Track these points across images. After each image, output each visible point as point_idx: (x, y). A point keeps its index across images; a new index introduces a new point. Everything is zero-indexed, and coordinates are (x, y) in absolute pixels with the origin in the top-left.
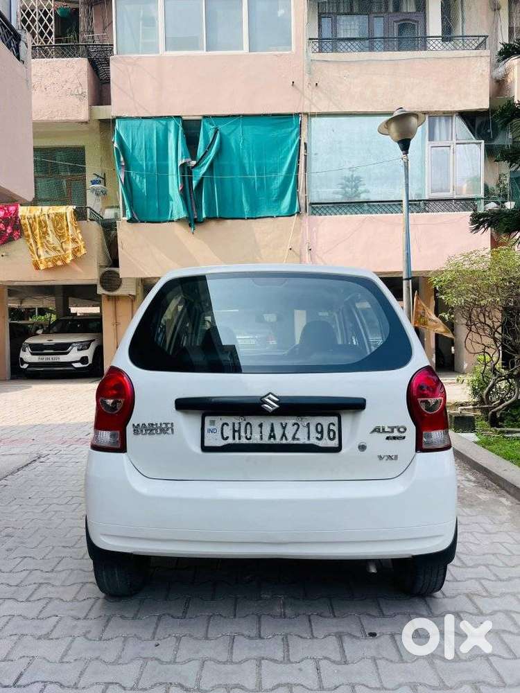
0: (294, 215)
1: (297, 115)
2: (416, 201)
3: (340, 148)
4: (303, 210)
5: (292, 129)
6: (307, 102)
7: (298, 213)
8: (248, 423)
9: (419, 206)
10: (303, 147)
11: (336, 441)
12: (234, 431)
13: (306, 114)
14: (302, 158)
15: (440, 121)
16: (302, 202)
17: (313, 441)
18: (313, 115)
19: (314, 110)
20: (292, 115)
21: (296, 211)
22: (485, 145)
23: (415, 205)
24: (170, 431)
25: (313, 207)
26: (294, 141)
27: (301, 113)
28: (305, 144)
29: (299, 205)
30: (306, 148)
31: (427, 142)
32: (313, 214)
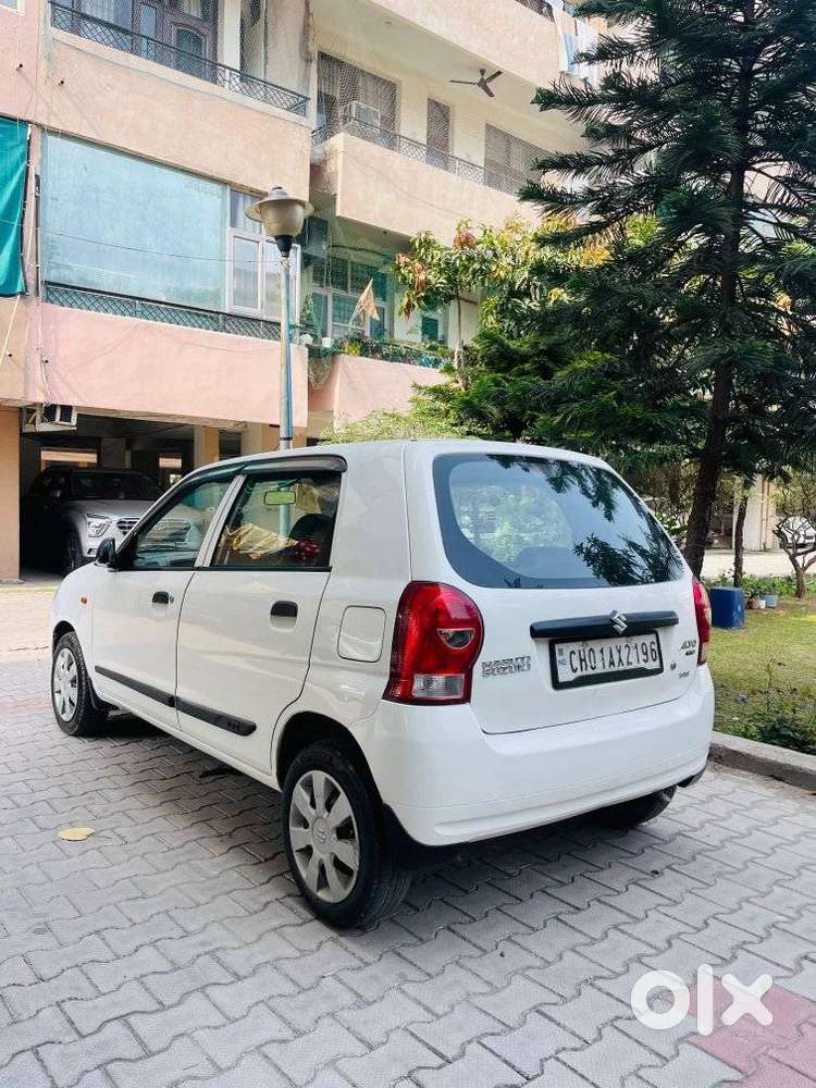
0: (13, 295)
1: (25, 123)
2: (212, 312)
3: (97, 200)
4: (31, 290)
5: (15, 143)
6: (42, 107)
7: (22, 293)
8: (591, 649)
9: (217, 321)
10: (32, 182)
11: (658, 661)
12: (581, 660)
13: (39, 126)
14: (31, 201)
15: (244, 199)
16: (31, 276)
17: (642, 665)
18: (54, 132)
19: (54, 124)
20: (16, 120)
21: (19, 289)
22: (302, 253)
23: (211, 317)
24: (525, 668)
25: (47, 289)
26: (17, 167)
27: (29, 122)
28: (37, 176)
29: (25, 282)
30: (38, 184)
31: (229, 228)
32: (47, 300)
